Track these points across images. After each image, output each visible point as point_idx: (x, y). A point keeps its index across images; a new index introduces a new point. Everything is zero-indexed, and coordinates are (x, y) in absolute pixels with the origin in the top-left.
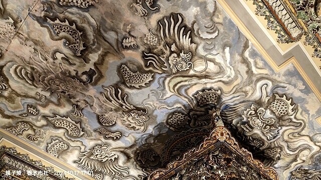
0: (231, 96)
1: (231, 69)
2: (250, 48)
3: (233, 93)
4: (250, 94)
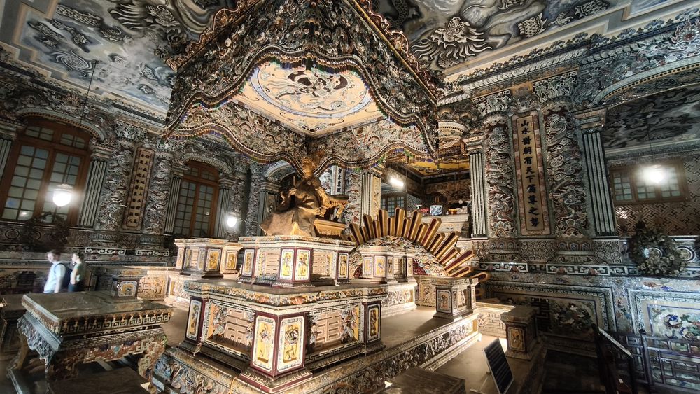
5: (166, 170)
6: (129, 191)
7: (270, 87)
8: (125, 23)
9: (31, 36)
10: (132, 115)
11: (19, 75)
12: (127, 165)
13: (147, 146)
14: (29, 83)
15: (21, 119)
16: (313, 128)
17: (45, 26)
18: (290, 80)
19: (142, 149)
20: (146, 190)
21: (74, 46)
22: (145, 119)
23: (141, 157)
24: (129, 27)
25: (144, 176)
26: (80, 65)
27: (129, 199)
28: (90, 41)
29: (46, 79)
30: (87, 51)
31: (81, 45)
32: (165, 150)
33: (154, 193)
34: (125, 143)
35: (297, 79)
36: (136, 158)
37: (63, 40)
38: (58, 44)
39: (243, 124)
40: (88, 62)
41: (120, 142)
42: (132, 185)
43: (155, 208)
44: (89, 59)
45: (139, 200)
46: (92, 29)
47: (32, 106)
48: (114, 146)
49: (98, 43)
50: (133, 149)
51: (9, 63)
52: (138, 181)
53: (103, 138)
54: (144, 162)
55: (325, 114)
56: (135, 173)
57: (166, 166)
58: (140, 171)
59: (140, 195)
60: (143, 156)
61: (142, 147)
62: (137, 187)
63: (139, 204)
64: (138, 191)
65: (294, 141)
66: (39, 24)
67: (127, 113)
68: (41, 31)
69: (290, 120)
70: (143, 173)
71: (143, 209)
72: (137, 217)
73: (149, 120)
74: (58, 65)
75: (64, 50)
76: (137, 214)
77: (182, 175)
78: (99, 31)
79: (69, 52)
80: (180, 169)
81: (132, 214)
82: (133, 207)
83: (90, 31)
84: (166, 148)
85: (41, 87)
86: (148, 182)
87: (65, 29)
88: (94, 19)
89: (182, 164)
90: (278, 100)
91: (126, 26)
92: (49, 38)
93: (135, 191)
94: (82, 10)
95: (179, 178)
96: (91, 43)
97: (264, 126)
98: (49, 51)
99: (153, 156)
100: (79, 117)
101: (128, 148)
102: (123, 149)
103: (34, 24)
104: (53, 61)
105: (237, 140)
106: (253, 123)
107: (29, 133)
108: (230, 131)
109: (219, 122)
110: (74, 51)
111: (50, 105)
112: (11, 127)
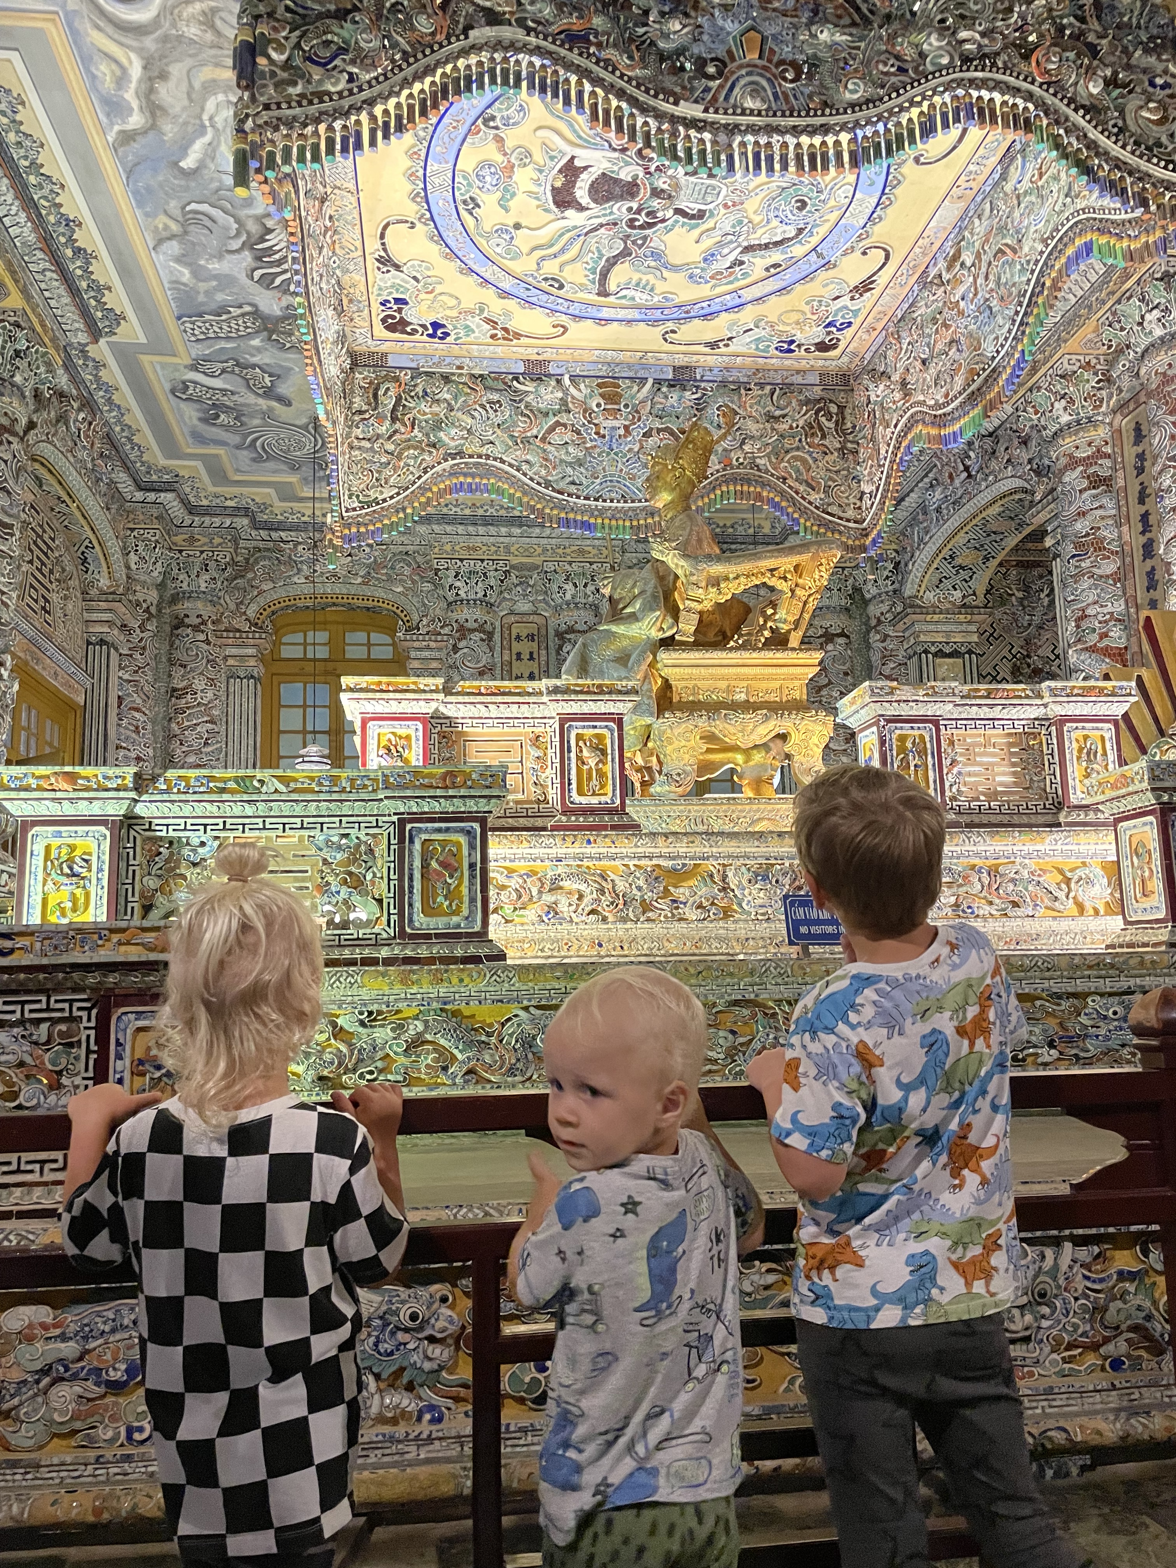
1: (211, 119)
2: (116, 128)
7: (551, 268)
9: (195, 422)
10: (461, 529)
11: (228, 523)
12: (482, 673)
13: (524, 606)
14: (254, 533)
16: (817, 334)
17: (195, 383)
18: (570, 213)
19: (513, 619)
21: (263, 403)
22: (492, 530)
26: (300, 444)
28: (276, 376)
29: (275, 510)
30: (287, 402)
31: (269, 393)
32: (568, 604)
34: (465, 614)
35: (581, 193)
36: (502, 648)
37: (241, 400)
38: (238, 414)
39: (552, 429)
40: (306, 428)
41: (455, 616)
44: (303, 420)
46: (256, 342)
47: (270, 586)
48: (446, 630)
49: (288, 371)
50: (488, 627)
51: (205, 502)
53: (416, 617)
55: (794, 262)
60: (518, 638)
61: (512, 613)
65: (771, 418)
66: (185, 385)
67: (449, 529)
68: (199, 400)
69: (713, 345)
73: (504, 530)
74: (271, 465)
75: (257, 422)
78: (269, 339)
79: (265, 423)
83: (258, 350)
84: (568, 597)
85: (274, 535)
87: (224, 371)
88: (243, 315)
90: (611, 299)
92: (216, 407)
94: (213, 306)
96: (279, 377)
97: (626, 406)
98: (236, 439)
99: (543, 632)
100: (359, 580)
101: (476, 625)
102: (463, 631)
103: (180, 390)
104: (258, 460)
105: (539, 484)
106: (585, 411)
107: (287, 652)
108: (511, 465)
109: (470, 452)
110: (268, 414)
111: (299, 570)
112: (244, 645)
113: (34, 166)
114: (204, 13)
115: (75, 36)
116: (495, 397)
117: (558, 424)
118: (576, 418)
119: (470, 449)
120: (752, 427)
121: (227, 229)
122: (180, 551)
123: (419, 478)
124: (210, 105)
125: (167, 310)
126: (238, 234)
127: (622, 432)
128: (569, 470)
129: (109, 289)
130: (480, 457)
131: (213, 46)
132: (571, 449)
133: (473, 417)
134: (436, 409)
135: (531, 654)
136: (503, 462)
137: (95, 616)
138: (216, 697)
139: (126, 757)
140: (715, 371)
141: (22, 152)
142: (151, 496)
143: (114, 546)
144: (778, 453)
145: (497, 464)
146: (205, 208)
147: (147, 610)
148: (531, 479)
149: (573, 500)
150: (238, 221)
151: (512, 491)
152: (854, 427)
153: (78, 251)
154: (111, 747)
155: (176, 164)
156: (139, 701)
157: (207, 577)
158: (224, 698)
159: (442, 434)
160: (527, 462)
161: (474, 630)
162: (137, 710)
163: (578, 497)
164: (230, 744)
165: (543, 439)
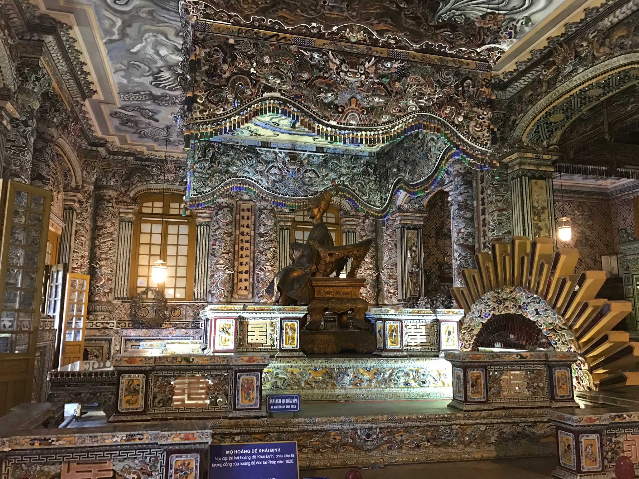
0: (173, 22)
1: (145, 39)
2: (107, 38)
3: (167, 23)
4: (147, 9)
5: (270, 222)
6: (234, 254)
7: (275, 120)
8: (167, 88)
9: (118, 124)
11: (125, 158)
12: (227, 225)
13: (246, 197)
14: (135, 162)
15: (134, 200)
17: (121, 113)
19: (241, 202)
20: (252, 249)
21: (147, 121)
23: (241, 212)
24: (170, 89)
25: (247, 234)
26: (160, 134)
27: (236, 263)
28: (154, 113)
29: (145, 154)
30: (157, 121)
31: (150, 118)
33: (260, 252)
34: (222, 200)
36: (236, 214)
37: (137, 119)
38: (136, 123)
39: (271, 168)
40: (163, 129)
41: (217, 200)
42: (237, 247)
43: (263, 271)
44: (163, 127)
45: (247, 263)
46: (149, 102)
47: (140, 184)
48: (213, 206)
49: (160, 112)
50: (231, 206)
51: (116, 150)
52: (242, 241)
54: (246, 217)
56: (237, 232)
57: (268, 217)
58: (242, 229)
59: (247, 256)
60: (243, 210)
61: (241, 200)
62: (242, 249)
63: (246, 268)
64: (244, 253)
66: (116, 113)
68: (121, 118)
70: (246, 230)
71: (252, 273)
72: (246, 284)
74: (147, 139)
75: (142, 126)
76: (246, 280)
77: (289, 224)
78: (154, 102)
79: (147, 127)
80: (285, 217)
81: (241, 280)
82: (241, 272)
83: (149, 105)
85: (143, 163)
86: (252, 241)
87: (133, 110)
88: (145, 94)
89: (287, 211)
91: (168, 89)
92: (128, 121)
93: (241, 252)
94: (134, 91)
95: (287, 229)
96: (155, 113)
97: (298, 161)
98: (134, 130)
99: (253, 208)
100: (178, 183)
101: (226, 205)
102: (221, 207)
103: (114, 115)
104: (141, 137)
105: (265, 188)
106: (283, 162)
107: (145, 210)
108: (255, 181)
109: (239, 175)
110: (149, 124)
111: (153, 178)
112: (129, 209)
113: (71, 47)
114: (149, 11)
115: (97, 12)
116: (250, 155)
117: (273, 166)
118: (280, 165)
119: (239, 174)
120: (344, 171)
121: (144, 69)
122: (104, 169)
123: (220, 184)
124: (146, 36)
125: (115, 90)
126: (149, 71)
127: (296, 170)
128: (277, 184)
129: (93, 84)
130: (243, 177)
131: (151, 20)
132: (277, 176)
133: (241, 162)
134: (227, 158)
135: (248, 217)
136: (252, 180)
137: (68, 198)
138: (115, 230)
139: (77, 256)
140: (331, 149)
141: (68, 43)
142: (94, 148)
143: (78, 170)
144: (352, 181)
145: (250, 180)
146: (138, 63)
147: (89, 194)
148: (262, 187)
149: (277, 195)
150: (149, 67)
151: (254, 190)
152: (380, 172)
153: (83, 72)
154: (72, 251)
155: (129, 50)
156: (84, 232)
157: (114, 180)
158: (118, 230)
159: (230, 169)
160: (261, 180)
161: (225, 207)
162: (83, 236)
163: (279, 194)
164: (120, 249)
165: (267, 172)
